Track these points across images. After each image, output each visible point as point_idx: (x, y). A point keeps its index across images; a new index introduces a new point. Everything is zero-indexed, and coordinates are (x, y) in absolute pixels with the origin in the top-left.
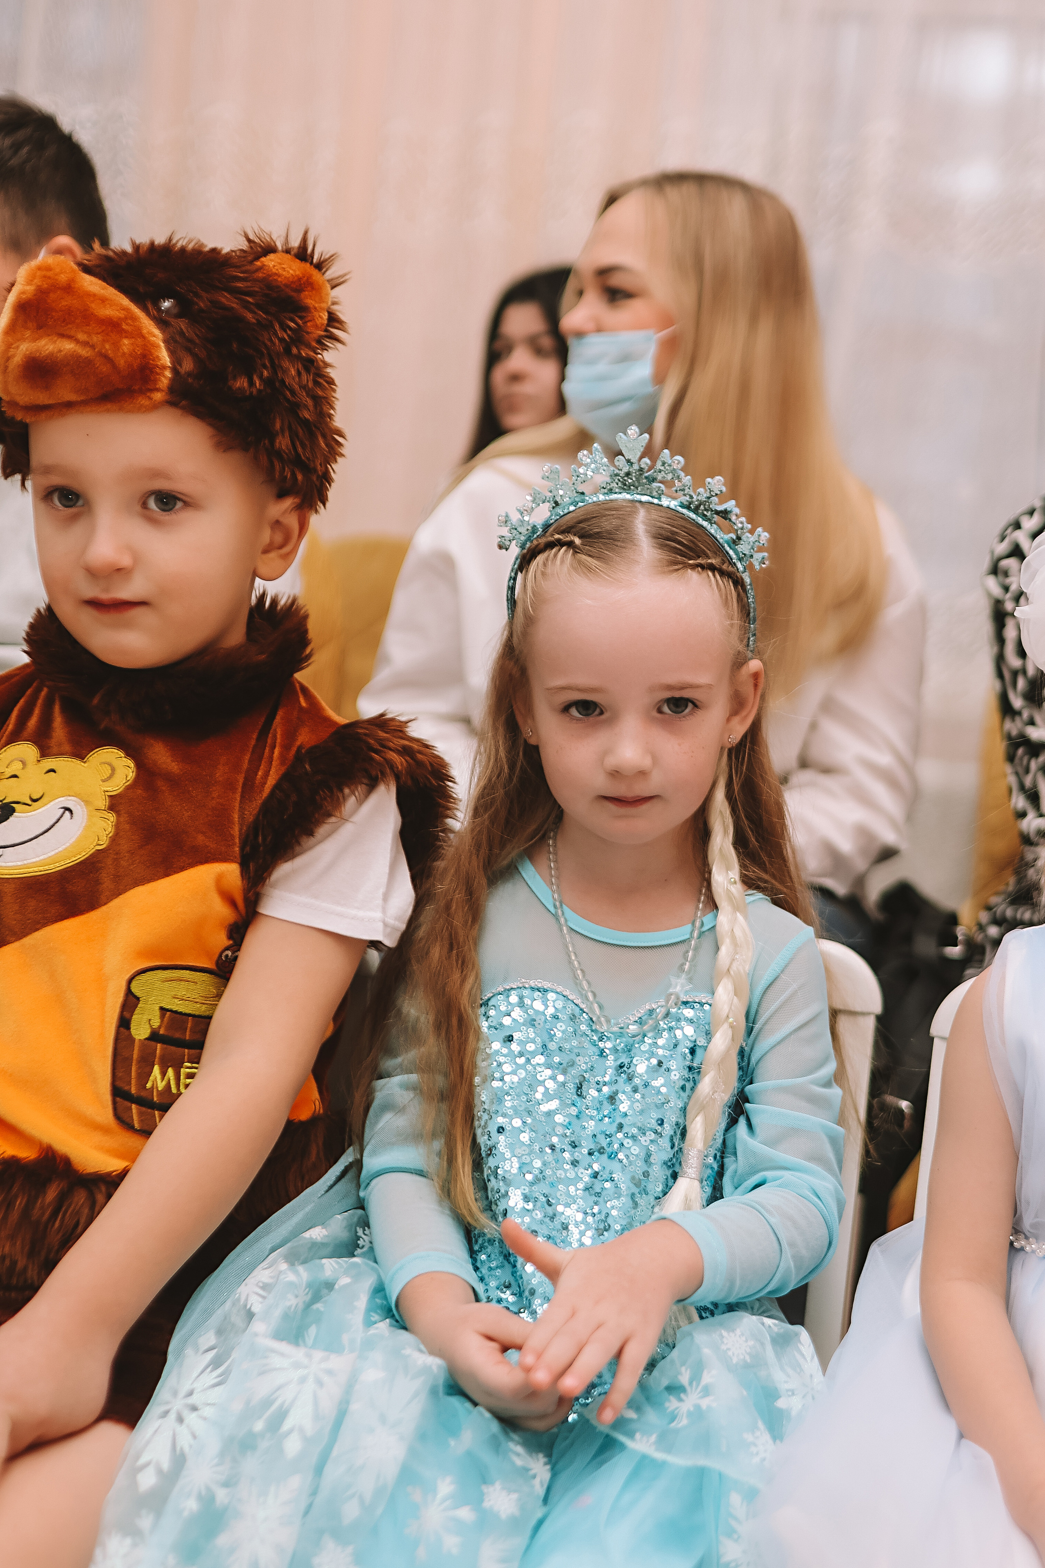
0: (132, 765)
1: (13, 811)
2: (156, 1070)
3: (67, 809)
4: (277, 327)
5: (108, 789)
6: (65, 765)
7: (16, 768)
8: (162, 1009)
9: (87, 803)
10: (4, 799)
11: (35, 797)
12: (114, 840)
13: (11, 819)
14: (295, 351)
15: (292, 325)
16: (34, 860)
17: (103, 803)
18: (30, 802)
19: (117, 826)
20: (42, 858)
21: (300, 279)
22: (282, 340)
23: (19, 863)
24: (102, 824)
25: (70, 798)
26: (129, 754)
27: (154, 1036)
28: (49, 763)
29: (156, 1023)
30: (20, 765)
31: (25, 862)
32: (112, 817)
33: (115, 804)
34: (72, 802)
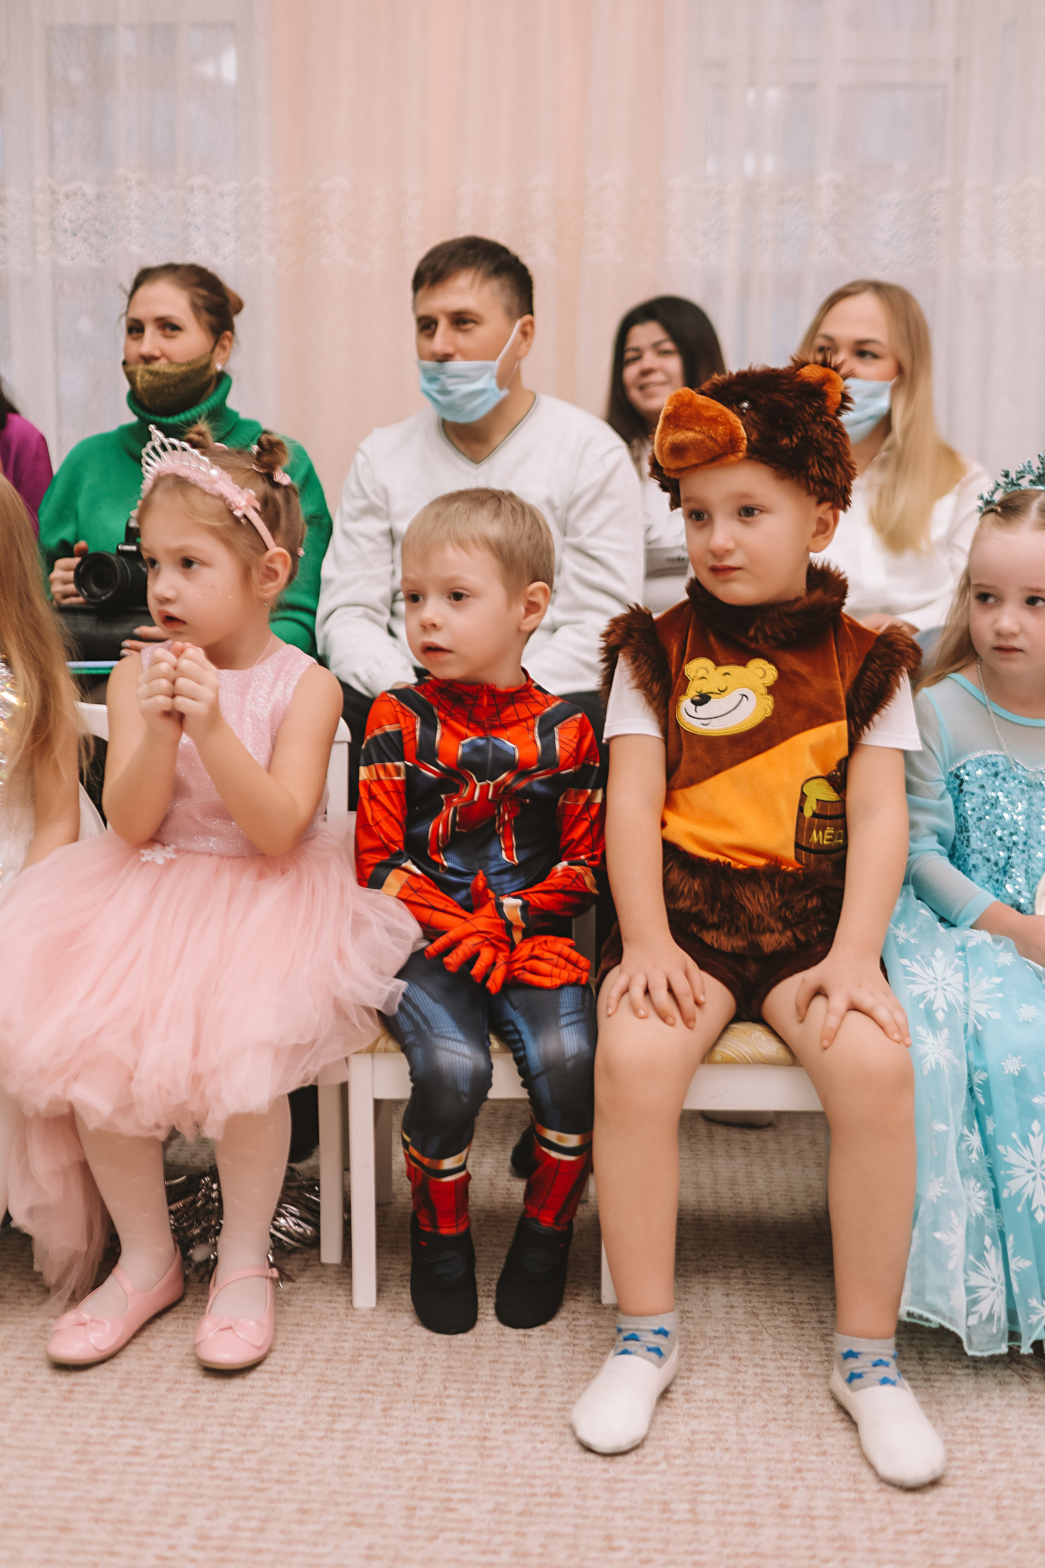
0: (775, 668)
1: (710, 698)
2: (815, 832)
3: (743, 695)
4: (807, 407)
5: (765, 683)
6: (735, 670)
7: (702, 672)
8: (817, 800)
9: (754, 691)
10: (702, 691)
11: (722, 690)
12: (775, 710)
13: (709, 702)
14: (818, 419)
15: (816, 405)
16: (732, 725)
17: (765, 691)
18: (719, 692)
19: (775, 702)
20: (736, 723)
21: (823, 378)
22: (810, 414)
24: (766, 702)
25: (744, 689)
26: (770, 661)
27: (815, 815)
28: (725, 669)
29: (815, 808)
30: (704, 671)
32: (770, 698)
33: (771, 690)
34: (746, 691)
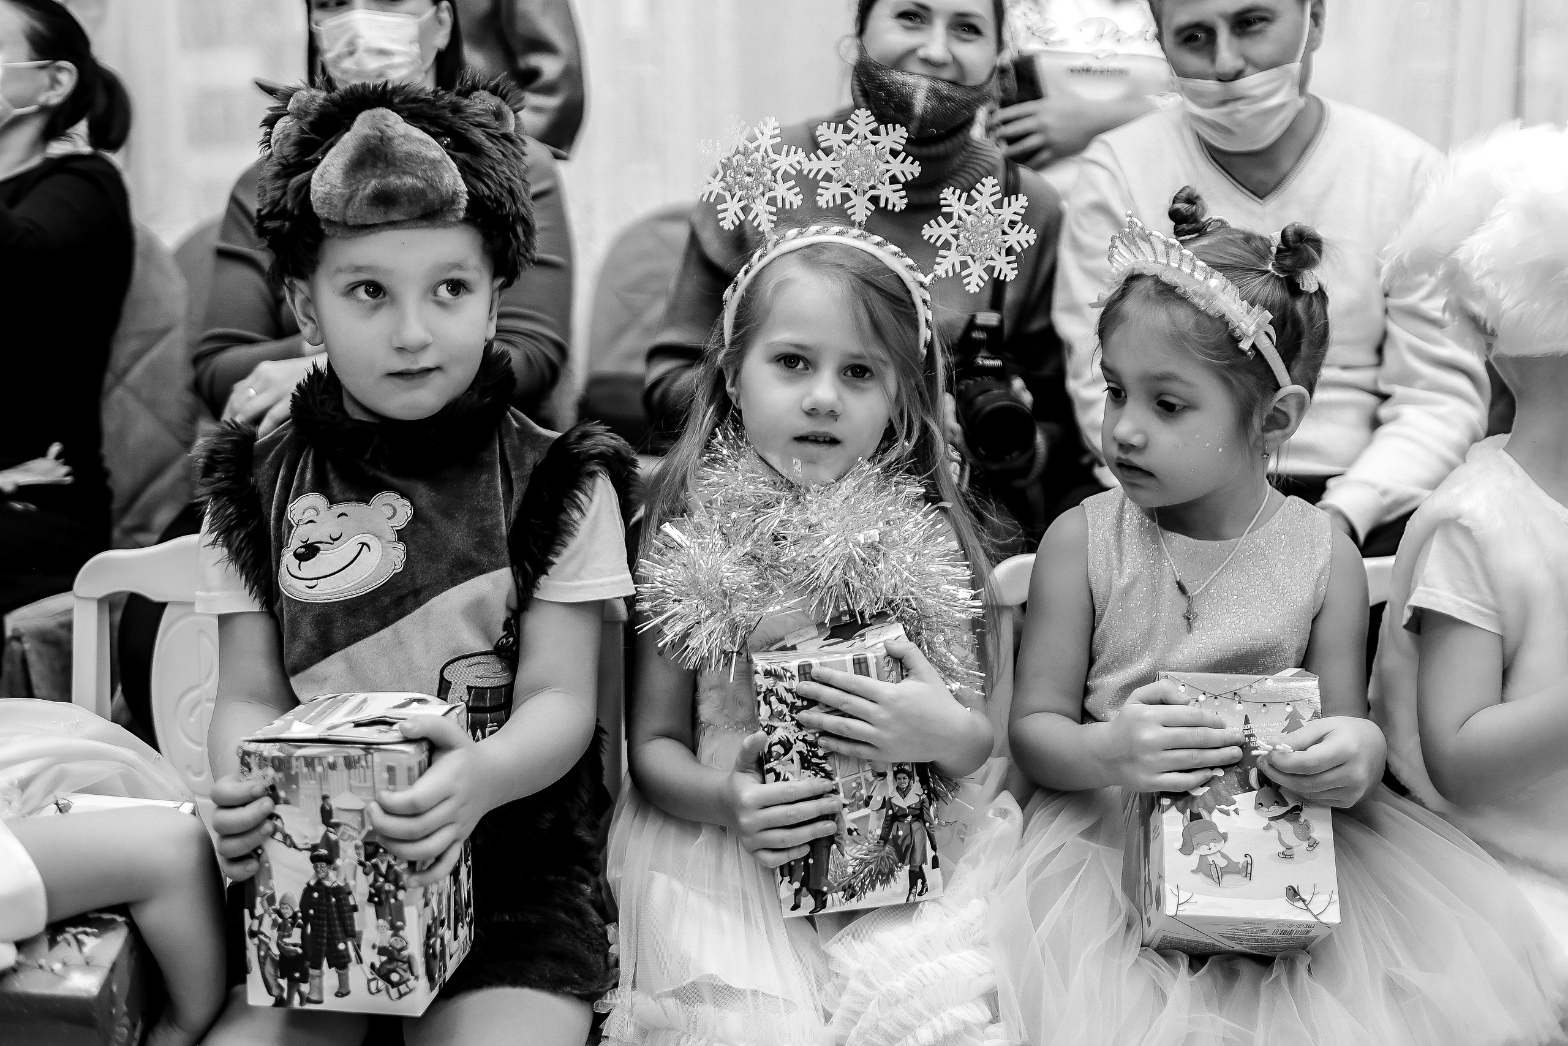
0: (409, 504)
1: (318, 549)
3: (363, 544)
5: (395, 524)
6: (354, 509)
7: (310, 514)
8: (470, 686)
9: (380, 538)
10: (308, 540)
11: (334, 538)
12: (407, 564)
13: (318, 555)
16: (346, 586)
17: (393, 536)
18: (332, 542)
19: (408, 553)
20: (352, 584)
23: (335, 590)
24: (395, 553)
25: (364, 535)
26: (403, 496)
27: (468, 708)
28: (339, 508)
29: (466, 697)
30: (313, 512)
31: (340, 589)
32: (402, 547)
33: (402, 535)
34: (366, 538)
